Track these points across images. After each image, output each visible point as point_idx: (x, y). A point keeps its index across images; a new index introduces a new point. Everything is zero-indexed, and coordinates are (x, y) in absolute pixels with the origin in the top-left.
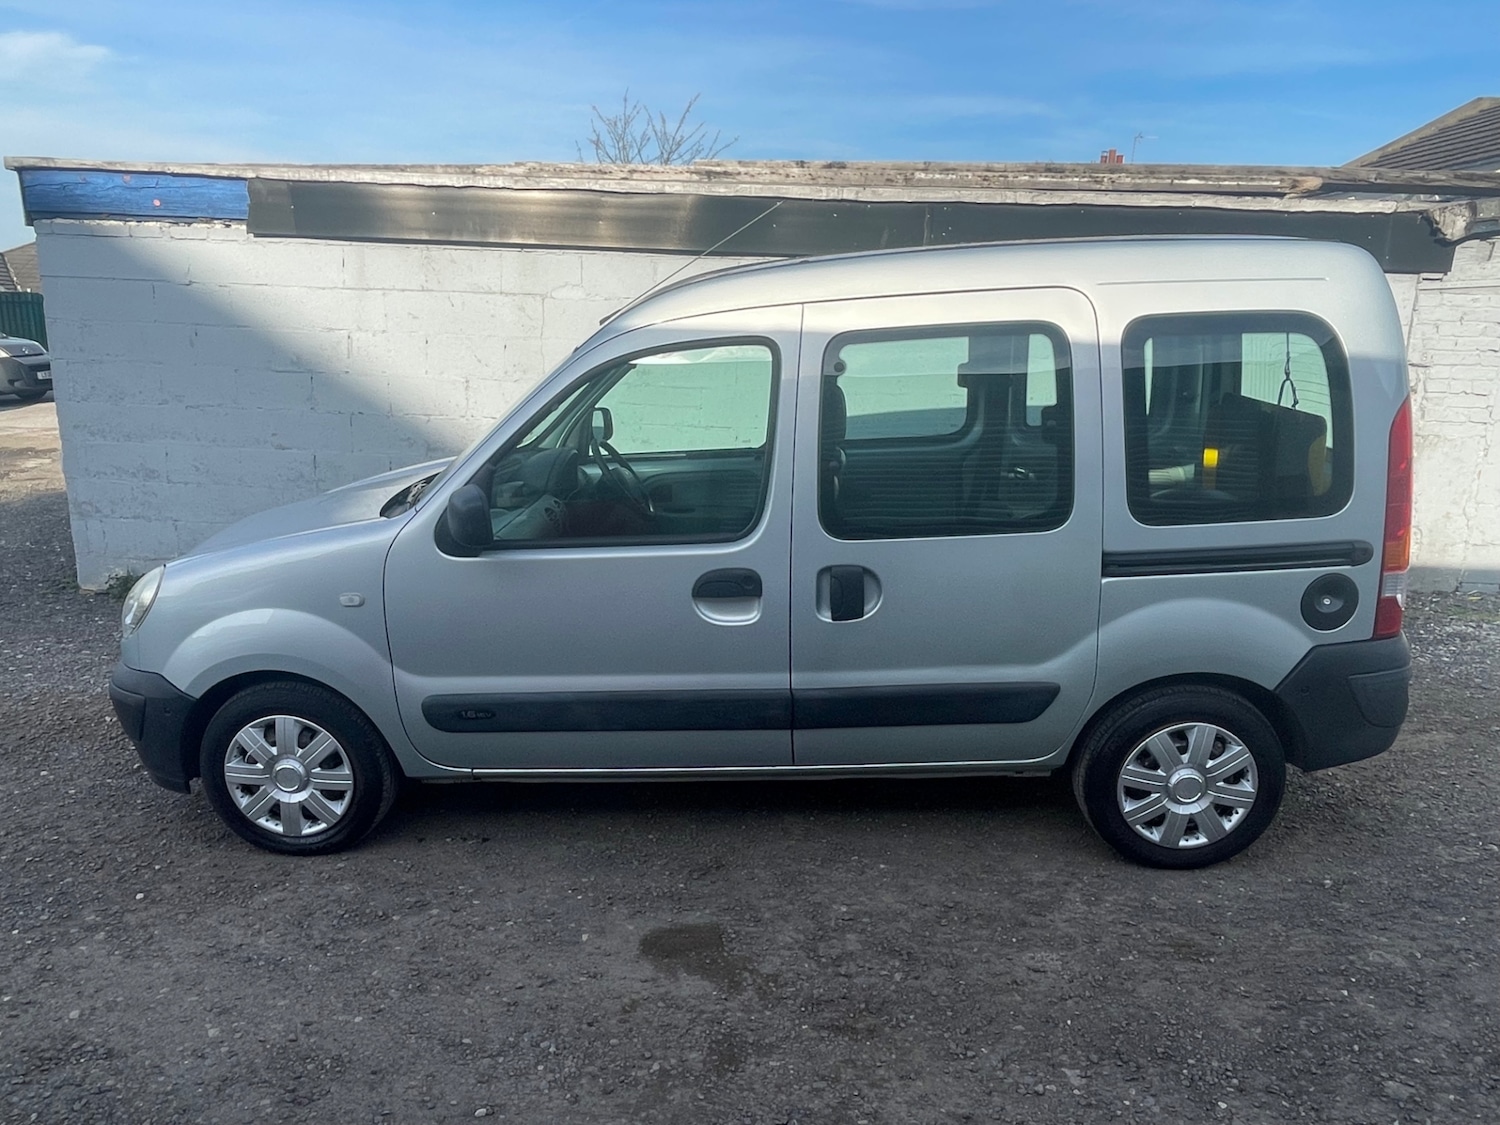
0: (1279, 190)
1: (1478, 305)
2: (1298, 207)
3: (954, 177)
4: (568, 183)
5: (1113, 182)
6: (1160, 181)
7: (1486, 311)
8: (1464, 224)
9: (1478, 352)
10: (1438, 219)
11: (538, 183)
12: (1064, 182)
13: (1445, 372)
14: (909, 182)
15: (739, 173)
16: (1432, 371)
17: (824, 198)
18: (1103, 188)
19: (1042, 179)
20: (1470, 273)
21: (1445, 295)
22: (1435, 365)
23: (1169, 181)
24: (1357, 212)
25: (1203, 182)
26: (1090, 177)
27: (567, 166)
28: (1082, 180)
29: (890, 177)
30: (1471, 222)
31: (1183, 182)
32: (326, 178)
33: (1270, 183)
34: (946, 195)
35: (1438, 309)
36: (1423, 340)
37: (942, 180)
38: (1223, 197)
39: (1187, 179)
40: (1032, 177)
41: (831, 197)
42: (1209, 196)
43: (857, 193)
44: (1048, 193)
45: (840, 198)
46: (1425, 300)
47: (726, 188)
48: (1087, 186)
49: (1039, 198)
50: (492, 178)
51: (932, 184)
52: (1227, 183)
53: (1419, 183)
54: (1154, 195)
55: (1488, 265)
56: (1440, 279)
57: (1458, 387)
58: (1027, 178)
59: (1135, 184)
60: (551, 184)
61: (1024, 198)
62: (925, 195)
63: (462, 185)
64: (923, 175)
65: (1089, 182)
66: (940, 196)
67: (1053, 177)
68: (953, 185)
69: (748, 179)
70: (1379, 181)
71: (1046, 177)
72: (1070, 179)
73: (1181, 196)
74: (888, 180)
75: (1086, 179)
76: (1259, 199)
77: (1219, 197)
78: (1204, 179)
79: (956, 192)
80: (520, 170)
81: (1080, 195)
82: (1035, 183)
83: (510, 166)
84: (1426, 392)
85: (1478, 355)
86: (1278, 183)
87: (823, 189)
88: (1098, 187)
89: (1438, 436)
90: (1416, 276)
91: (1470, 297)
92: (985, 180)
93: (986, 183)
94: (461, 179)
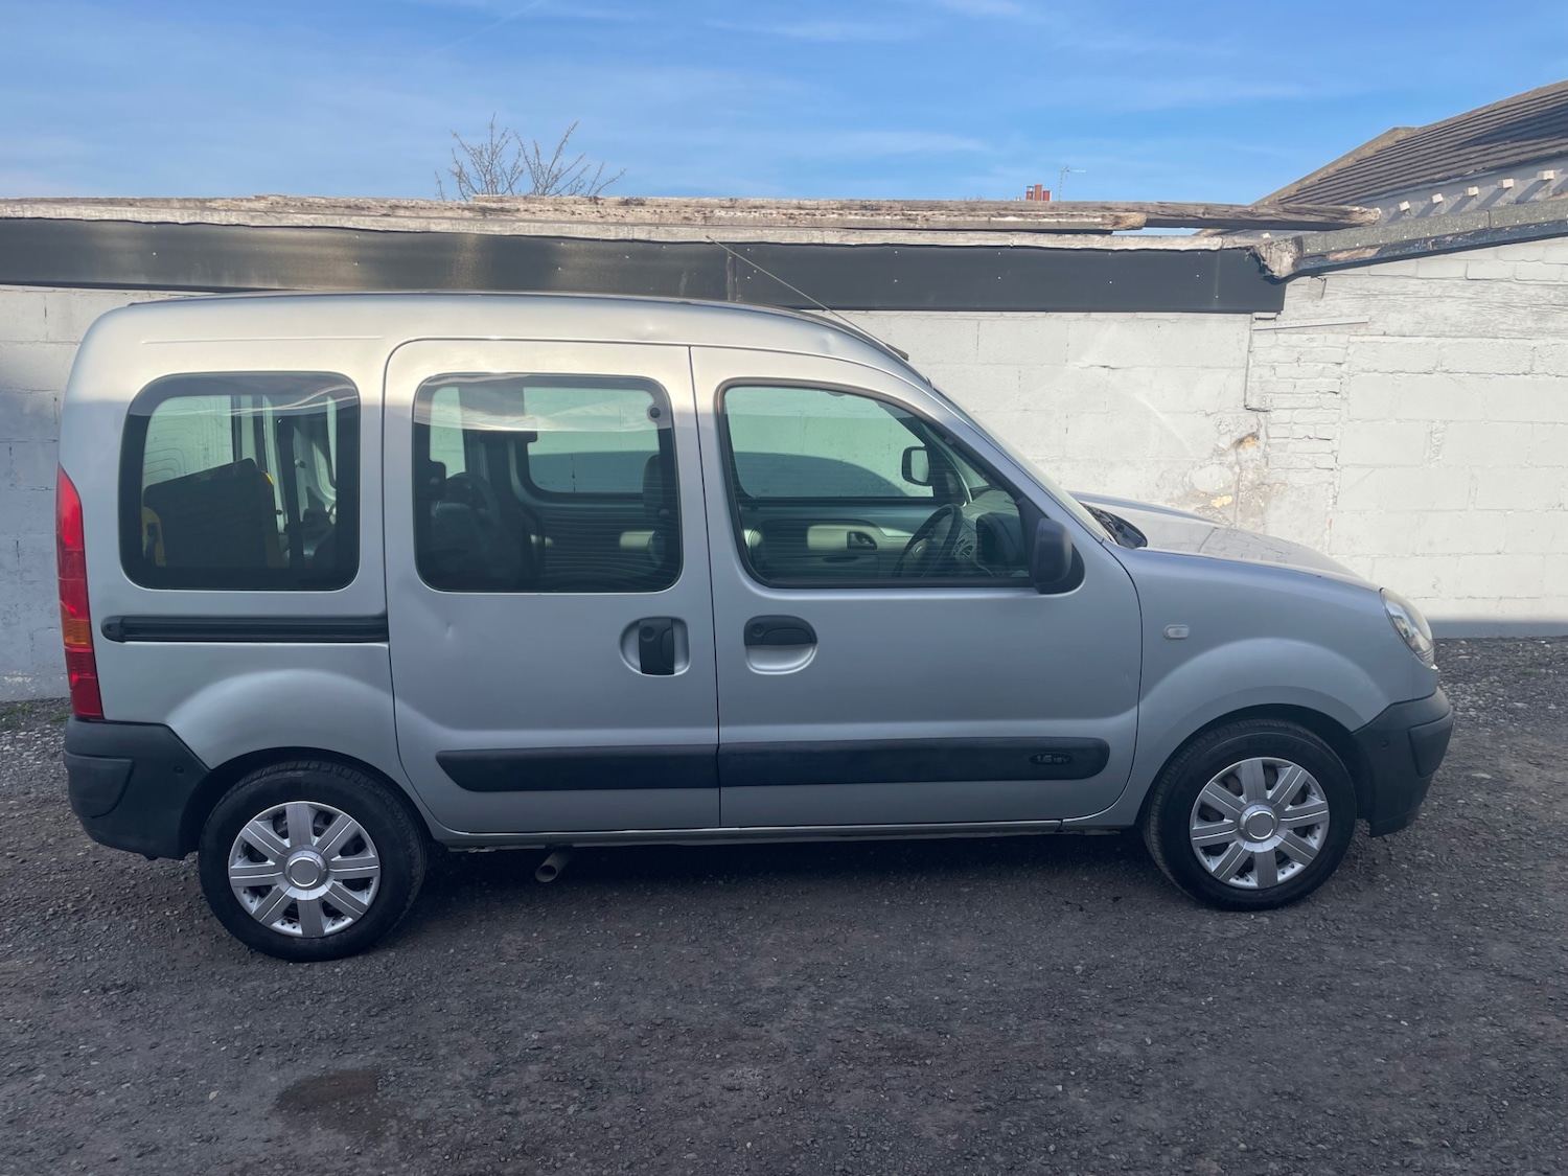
0: (1101, 227)
1: (1315, 344)
2: (1123, 245)
3: (757, 214)
4: (316, 219)
5: (927, 220)
6: (977, 219)
7: (1323, 351)
8: (1291, 260)
9: (1318, 394)
10: (1264, 255)
11: (280, 219)
12: (875, 221)
13: (1285, 416)
14: (707, 220)
15: (518, 210)
16: (1273, 415)
17: (612, 238)
18: (917, 226)
19: (852, 217)
20: (1304, 312)
21: (1279, 335)
22: (1275, 409)
23: (986, 219)
24: (1183, 249)
25: (1021, 219)
26: (903, 215)
27: (317, 200)
28: (895, 218)
29: (687, 215)
30: (1298, 258)
31: (999, 219)
32: (20, 214)
33: (1091, 220)
34: (748, 235)
35: (1273, 350)
36: (1261, 383)
37: (744, 219)
38: (1042, 235)
39: (1006, 216)
40: (840, 214)
41: (621, 236)
42: (1027, 234)
43: (650, 232)
44: (857, 232)
45: (630, 237)
46: (1260, 340)
47: (501, 226)
48: (900, 225)
49: (849, 237)
50: (223, 213)
51: (734, 224)
52: (1046, 220)
53: (1248, 217)
54: (970, 234)
55: (1321, 303)
56: (1275, 319)
57: (1299, 431)
58: (835, 216)
59: (950, 222)
60: (296, 221)
61: (832, 238)
62: (725, 235)
63: (186, 221)
64: (723, 213)
65: (902, 219)
66: (741, 235)
67: (863, 215)
68: (755, 225)
69: (527, 216)
70: (1207, 216)
71: (856, 214)
72: (882, 218)
73: (998, 234)
74: (685, 218)
75: (898, 217)
76: (1080, 236)
77: (1038, 235)
78: (1022, 216)
79: (758, 231)
80: (261, 205)
81: (891, 234)
82: (844, 222)
83: (249, 200)
84: (1268, 437)
85: (1319, 397)
86: (1099, 220)
87: (612, 228)
88: (911, 225)
89: (1285, 485)
90: (1249, 316)
91: (1305, 337)
92: (790, 218)
93: (791, 221)
94: (186, 215)
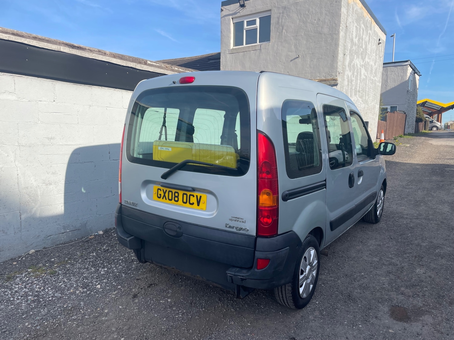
14: (146, 63)
37: (155, 65)
71: (181, 69)
